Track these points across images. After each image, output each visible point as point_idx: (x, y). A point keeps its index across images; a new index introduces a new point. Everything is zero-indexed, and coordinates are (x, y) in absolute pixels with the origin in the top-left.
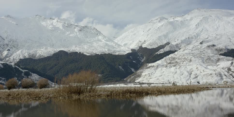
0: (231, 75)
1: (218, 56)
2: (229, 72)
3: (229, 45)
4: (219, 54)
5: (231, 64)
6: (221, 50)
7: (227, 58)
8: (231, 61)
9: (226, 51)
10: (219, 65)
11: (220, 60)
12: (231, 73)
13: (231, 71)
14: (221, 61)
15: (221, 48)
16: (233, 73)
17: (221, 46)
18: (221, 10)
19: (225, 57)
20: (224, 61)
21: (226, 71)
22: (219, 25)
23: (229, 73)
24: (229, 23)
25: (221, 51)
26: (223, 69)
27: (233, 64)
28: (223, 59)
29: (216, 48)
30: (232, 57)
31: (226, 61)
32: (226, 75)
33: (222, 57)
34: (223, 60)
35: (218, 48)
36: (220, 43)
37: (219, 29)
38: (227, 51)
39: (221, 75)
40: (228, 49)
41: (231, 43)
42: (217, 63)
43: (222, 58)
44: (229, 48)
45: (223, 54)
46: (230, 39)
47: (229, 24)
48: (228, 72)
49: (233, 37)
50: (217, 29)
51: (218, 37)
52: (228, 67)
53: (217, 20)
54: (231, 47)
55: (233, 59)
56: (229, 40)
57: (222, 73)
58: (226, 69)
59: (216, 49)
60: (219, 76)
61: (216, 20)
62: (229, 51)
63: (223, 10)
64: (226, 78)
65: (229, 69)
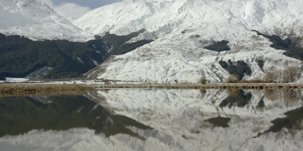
0: (215, 72)
1: (202, 49)
3: (215, 37)
4: (204, 47)
5: (215, 60)
6: (206, 42)
7: (212, 52)
9: (212, 44)
10: (202, 60)
12: (215, 70)
13: (215, 68)
14: (204, 55)
15: (206, 40)
16: (217, 71)
17: (206, 37)
19: (210, 51)
20: (208, 56)
22: (206, 11)
24: (218, 9)
26: (206, 65)
28: (207, 53)
29: (200, 39)
30: (217, 51)
31: (211, 55)
32: (208, 73)
33: (206, 50)
35: (203, 40)
36: (206, 33)
37: (205, 16)
39: (203, 72)
40: (214, 42)
41: (218, 35)
42: (200, 57)
44: (215, 40)
45: (208, 46)
47: (218, 11)
48: (212, 69)
49: (221, 27)
50: (203, 16)
51: (204, 26)
52: (212, 63)
53: (204, 5)
54: (217, 39)
56: (216, 30)
57: (205, 70)
58: (210, 66)
60: (201, 73)
61: (202, 4)
62: (215, 44)
64: (209, 76)
65: (213, 66)
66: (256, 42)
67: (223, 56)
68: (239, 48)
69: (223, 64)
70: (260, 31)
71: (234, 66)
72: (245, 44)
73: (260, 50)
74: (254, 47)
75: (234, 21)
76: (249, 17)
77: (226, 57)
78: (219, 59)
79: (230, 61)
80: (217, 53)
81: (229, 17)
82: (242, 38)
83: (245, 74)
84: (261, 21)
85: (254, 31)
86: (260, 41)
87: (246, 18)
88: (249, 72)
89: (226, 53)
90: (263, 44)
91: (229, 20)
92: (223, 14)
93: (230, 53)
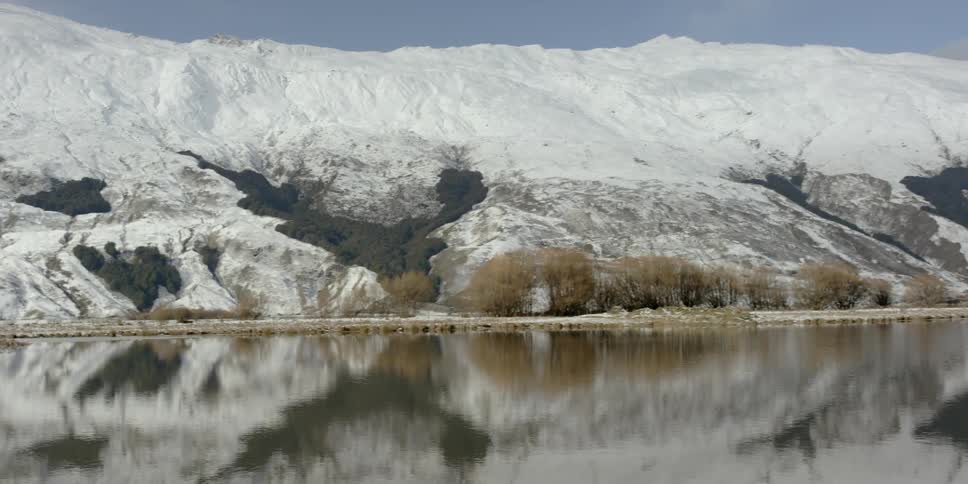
0: (60, 285)
1: (13, 204)
2: (53, 272)
3: (58, 165)
4: (17, 195)
5: (61, 242)
6: (25, 181)
7: (47, 215)
8: (61, 227)
9: (46, 187)
10: (12, 242)
11: (18, 222)
12: (59, 277)
13: (59, 269)
14: (20, 225)
15: (27, 174)
16: (66, 279)
17: (26, 165)
18: (39, 13)
19: (42, 211)
20: (35, 227)
21: (40, 268)
22: (25, 74)
23: (52, 278)
24: (67, 72)
25: (24, 185)
26: (28, 259)
27: (70, 243)
28: (31, 219)
29: (8, 170)
30: (67, 213)
31: (44, 227)
32: (37, 287)
33: (26, 209)
34: (33, 223)
35: (15, 172)
36: (25, 151)
37: (23, 90)
38: (51, 186)
39: (16, 284)
40: (55, 181)
41: (69, 159)
42: (6, 232)
43: (28, 215)
44: (59, 175)
45: (33, 196)
46: (67, 139)
47: (67, 79)
48: (48, 272)
49: (79, 135)
50: (16, 91)
51: (18, 125)
52: (49, 254)
53: (17, 53)
54: (66, 173)
55: (71, 223)
56: (63, 142)
57: (24, 278)
58: (42, 263)
59: (5, 173)
60: (9, 288)
61: (12, 51)
62: (57, 188)
63: (49, 18)
64: (38, 298)
65: (54, 263)
66: (195, 190)
67: (88, 231)
68: (140, 208)
69: (89, 258)
70: (208, 157)
71: (125, 265)
72: (159, 194)
73: (209, 214)
74: (190, 205)
75: (123, 118)
76: (171, 110)
77: (99, 234)
78: (75, 241)
79: (110, 246)
80: (66, 218)
81: (105, 103)
82: (150, 175)
83: (162, 290)
84: (208, 126)
85: (188, 153)
86: (209, 189)
87: (161, 110)
88: (176, 285)
89: (97, 221)
90: (217, 196)
91: (107, 113)
92: (87, 91)
93: (110, 221)
